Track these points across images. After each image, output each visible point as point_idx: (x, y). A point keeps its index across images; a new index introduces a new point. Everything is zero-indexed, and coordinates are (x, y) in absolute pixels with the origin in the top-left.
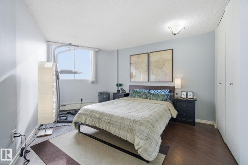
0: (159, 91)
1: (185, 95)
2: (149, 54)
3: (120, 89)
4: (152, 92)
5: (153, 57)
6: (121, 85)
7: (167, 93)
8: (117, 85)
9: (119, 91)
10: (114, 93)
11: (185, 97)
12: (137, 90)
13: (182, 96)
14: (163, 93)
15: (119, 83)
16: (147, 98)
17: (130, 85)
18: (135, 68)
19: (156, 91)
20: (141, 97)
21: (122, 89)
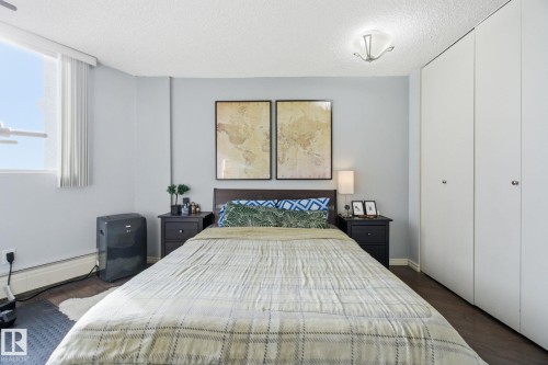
0: (304, 202)
1: (362, 209)
2: (273, 106)
3: (180, 202)
4: (287, 206)
5: (286, 115)
6: (183, 189)
7: (324, 206)
8: (171, 190)
9: (176, 209)
10: (163, 218)
11: (361, 213)
12: (243, 202)
13: (356, 213)
14: (315, 207)
15: (177, 183)
16: (279, 224)
17: (215, 190)
18: (231, 139)
19: (296, 203)
20: (265, 223)
21: (186, 201)
